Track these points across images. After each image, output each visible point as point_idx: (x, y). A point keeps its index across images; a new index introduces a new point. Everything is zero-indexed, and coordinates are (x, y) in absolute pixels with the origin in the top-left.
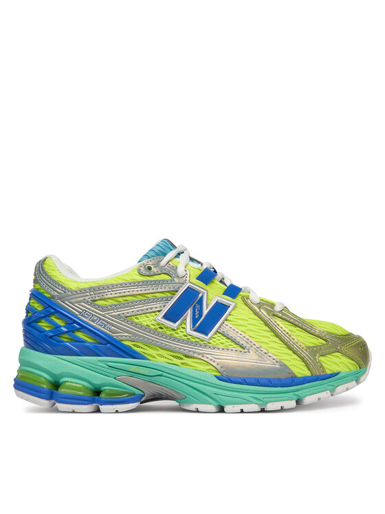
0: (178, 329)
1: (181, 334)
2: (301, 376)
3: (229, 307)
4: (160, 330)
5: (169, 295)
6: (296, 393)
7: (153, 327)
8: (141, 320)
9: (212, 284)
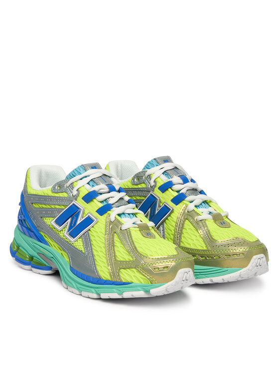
0: (62, 230)
1: (62, 235)
2: (105, 279)
3: (94, 221)
4: (54, 229)
5: (63, 207)
7: (51, 227)
8: (47, 221)
9: (92, 203)
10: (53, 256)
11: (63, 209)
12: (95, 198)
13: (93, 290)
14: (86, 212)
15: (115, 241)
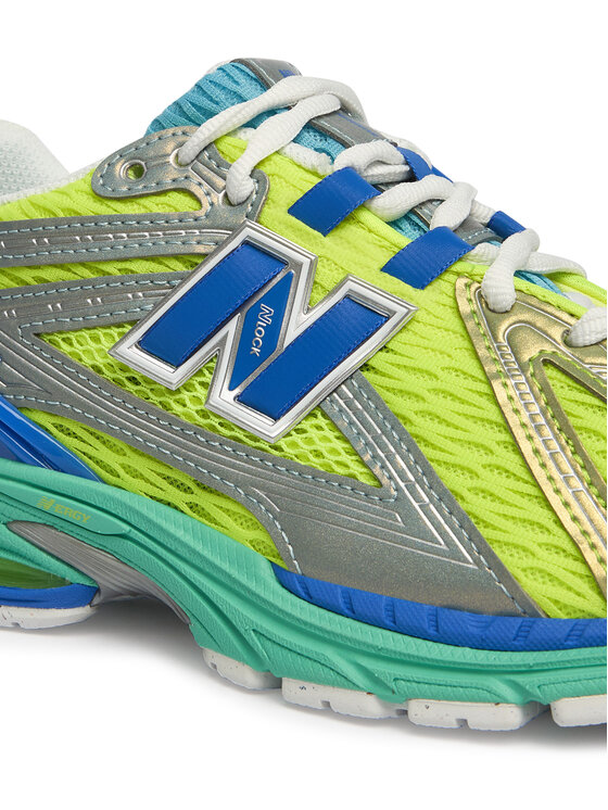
0: (187, 387)
1: (192, 408)
2: (563, 616)
3: (388, 318)
4: (131, 387)
5: (179, 267)
6: (519, 679)
7: (108, 374)
8: (78, 348)
9: (349, 231)
10: (126, 528)
11: (184, 278)
12: (363, 206)
13: (498, 685)
14: (328, 276)
15: (565, 406)
